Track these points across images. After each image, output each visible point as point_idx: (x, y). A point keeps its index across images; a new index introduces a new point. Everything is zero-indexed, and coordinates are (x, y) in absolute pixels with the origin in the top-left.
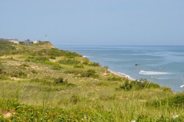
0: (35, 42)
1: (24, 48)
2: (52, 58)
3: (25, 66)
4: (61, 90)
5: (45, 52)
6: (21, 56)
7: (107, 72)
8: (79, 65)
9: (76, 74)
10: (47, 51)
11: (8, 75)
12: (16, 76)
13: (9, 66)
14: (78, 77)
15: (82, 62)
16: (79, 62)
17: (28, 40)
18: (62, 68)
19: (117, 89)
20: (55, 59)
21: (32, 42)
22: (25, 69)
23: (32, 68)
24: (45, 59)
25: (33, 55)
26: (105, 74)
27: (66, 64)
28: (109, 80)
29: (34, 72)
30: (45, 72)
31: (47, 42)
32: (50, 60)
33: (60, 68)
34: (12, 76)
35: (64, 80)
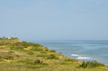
0: (9, 38)
1: (3, 42)
2: (25, 47)
3: (11, 52)
4: (40, 67)
5: (20, 44)
6: (6, 46)
7: (62, 56)
8: (43, 51)
9: (44, 57)
10: (21, 43)
11: (2, 58)
12: (7, 59)
13: (1, 53)
14: (45, 59)
15: (44, 50)
16: (43, 50)
17: (4, 37)
18: (34, 53)
19: (78, 67)
20: (27, 48)
21: (7, 38)
22: (11, 54)
23: (16, 53)
24: (21, 48)
25: (13, 46)
26: (61, 57)
27: (35, 51)
28: (66, 61)
29: (17, 56)
30: (24, 56)
31: (16, 38)
32: (24, 48)
33: (33, 53)
34: (5, 59)
35: (40, 61)
